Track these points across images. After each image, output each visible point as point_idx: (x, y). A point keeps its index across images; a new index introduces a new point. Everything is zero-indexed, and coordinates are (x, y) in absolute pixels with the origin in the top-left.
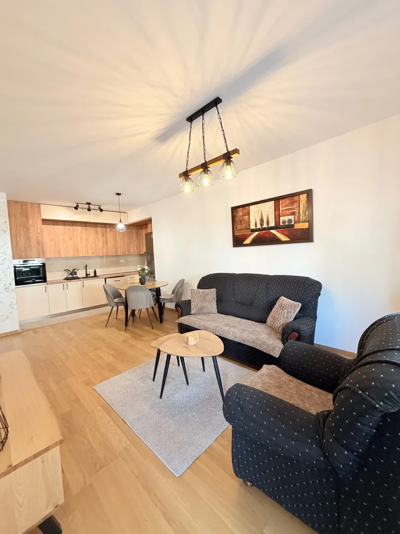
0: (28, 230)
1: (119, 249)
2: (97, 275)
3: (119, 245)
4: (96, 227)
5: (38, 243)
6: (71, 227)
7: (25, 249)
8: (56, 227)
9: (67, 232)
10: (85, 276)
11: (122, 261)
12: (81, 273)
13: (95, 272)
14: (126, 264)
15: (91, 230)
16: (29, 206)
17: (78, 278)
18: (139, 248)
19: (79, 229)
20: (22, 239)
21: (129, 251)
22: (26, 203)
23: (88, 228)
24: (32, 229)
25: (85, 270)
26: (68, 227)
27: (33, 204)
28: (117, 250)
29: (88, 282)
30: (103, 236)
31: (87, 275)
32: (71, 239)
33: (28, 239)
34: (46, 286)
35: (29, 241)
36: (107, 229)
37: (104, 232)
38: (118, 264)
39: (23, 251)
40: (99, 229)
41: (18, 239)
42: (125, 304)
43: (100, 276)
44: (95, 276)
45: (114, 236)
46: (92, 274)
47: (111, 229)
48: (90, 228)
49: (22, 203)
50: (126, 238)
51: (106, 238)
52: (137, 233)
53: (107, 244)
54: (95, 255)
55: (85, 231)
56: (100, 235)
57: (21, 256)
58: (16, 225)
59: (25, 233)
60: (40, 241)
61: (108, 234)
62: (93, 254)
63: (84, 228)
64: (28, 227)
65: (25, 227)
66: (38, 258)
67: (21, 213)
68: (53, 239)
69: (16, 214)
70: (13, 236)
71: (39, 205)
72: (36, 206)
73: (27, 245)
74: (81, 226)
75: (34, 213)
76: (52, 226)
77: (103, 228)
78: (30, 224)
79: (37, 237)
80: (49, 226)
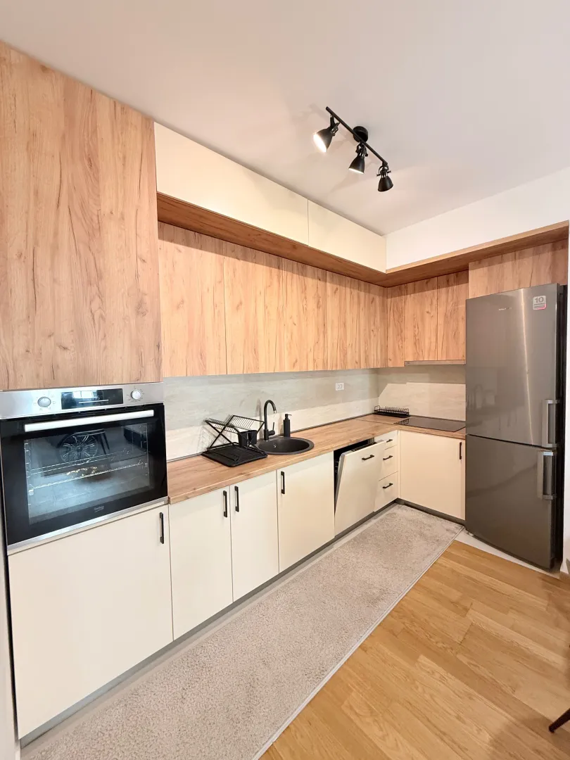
0: (94, 231)
1: (349, 353)
4: (304, 274)
5: (140, 309)
6: (240, 264)
7: (80, 333)
8: (195, 252)
9: (226, 280)
11: (340, 386)
13: (287, 423)
14: (346, 395)
16: (103, 109)
23: (284, 273)
24: (111, 232)
26: (232, 260)
27: (121, 108)
28: (345, 355)
30: (318, 307)
31: (267, 433)
32: (238, 308)
33: (95, 279)
34: (164, 510)
35: (101, 296)
36: (328, 284)
37: (320, 293)
39: (68, 340)
40: (311, 283)
41: (44, 275)
47: (335, 286)
48: (289, 273)
49: (70, 85)
51: (325, 315)
52: (384, 308)
53: (325, 333)
54: (297, 369)
56: (311, 303)
57: (54, 370)
58: (36, 193)
59: (81, 247)
60: (147, 299)
61: (329, 300)
62: (294, 366)
63: (275, 271)
64: (95, 218)
65: (80, 215)
66: (137, 382)
67: (64, 137)
68: (183, 302)
69: (34, 135)
70: (12, 253)
71: (148, 122)
72: (135, 119)
73: (88, 315)
74: (267, 265)
75: (124, 158)
76: (181, 247)
77: (319, 281)
78: (106, 206)
79: (137, 276)
80: (173, 245)
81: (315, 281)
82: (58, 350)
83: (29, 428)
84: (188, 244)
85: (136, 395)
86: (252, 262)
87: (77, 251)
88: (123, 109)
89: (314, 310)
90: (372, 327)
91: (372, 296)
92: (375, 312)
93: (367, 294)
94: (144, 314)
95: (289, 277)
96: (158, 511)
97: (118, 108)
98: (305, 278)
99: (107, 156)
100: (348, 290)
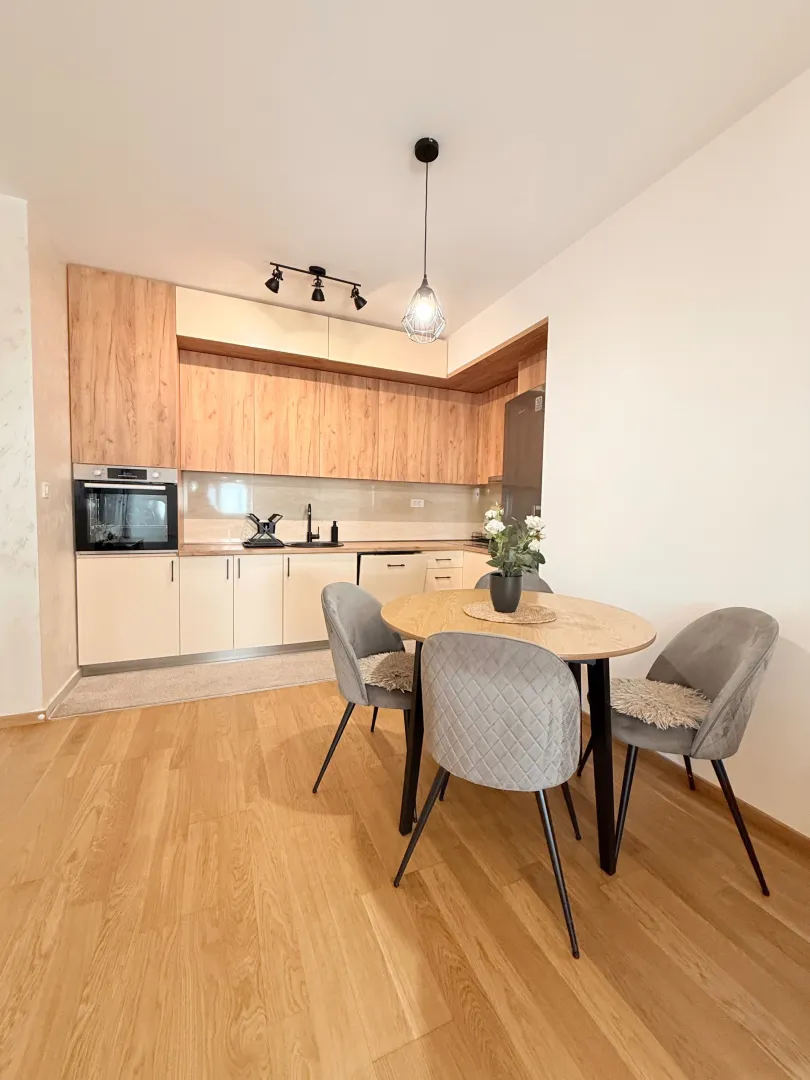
0: (132, 367)
1: (411, 463)
2: (340, 538)
3: (410, 452)
4: (347, 384)
5: (161, 417)
7: (120, 431)
8: (227, 373)
9: (257, 392)
10: (304, 540)
11: (418, 503)
12: (290, 530)
13: (335, 530)
14: (428, 514)
15: (332, 393)
16: (140, 286)
17: (278, 545)
18: (472, 463)
19: (294, 386)
20: (112, 395)
21: (440, 472)
22: (133, 279)
24: (143, 369)
25: (306, 522)
26: (263, 377)
27: (152, 283)
28: (405, 466)
29: (304, 561)
30: (366, 414)
31: (310, 536)
32: (268, 417)
33: (131, 398)
34: (175, 559)
35: (134, 408)
36: (381, 392)
37: (369, 403)
38: (402, 511)
39: (113, 436)
40: (357, 393)
41: (100, 396)
42: (409, 704)
43: (346, 546)
44: (334, 542)
45: (399, 418)
46: (326, 537)
47: (391, 395)
48: (329, 385)
49: (119, 276)
50: (434, 424)
51: (375, 424)
52: (473, 417)
53: (375, 442)
54: (335, 475)
55: (311, 395)
56: (357, 413)
58: (97, 348)
59: (123, 378)
60: (166, 411)
61: (382, 410)
62: (331, 472)
63: (311, 384)
64: (132, 360)
65: (122, 357)
66: (157, 466)
67: (114, 312)
68: (214, 413)
69: (97, 314)
70: (84, 386)
71: (171, 287)
72: (162, 289)
73: (125, 421)
74: (302, 379)
75: (153, 316)
76: (215, 370)
77: (368, 391)
78: (139, 351)
79: (159, 395)
80: (207, 368)
81: (364, 391)
82: (107, 442)
83: (87, 485)
84: (220, 366)
85: (156, 475)
86: (285, 376)
87: (120, 382)
88: (153, 284)
89: (360, 419)
90: (451, 439)
91: (450, 403)
92: (457, 422)
93: (444, 402)
94: (163, 421)
95: (328, 390)
96: (170, 560)
97: (150, 284)
98: (350, 389)
99: (141, 315)
100: (412, 398)
